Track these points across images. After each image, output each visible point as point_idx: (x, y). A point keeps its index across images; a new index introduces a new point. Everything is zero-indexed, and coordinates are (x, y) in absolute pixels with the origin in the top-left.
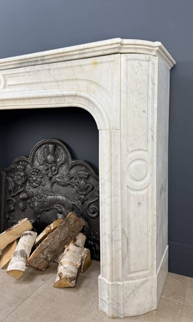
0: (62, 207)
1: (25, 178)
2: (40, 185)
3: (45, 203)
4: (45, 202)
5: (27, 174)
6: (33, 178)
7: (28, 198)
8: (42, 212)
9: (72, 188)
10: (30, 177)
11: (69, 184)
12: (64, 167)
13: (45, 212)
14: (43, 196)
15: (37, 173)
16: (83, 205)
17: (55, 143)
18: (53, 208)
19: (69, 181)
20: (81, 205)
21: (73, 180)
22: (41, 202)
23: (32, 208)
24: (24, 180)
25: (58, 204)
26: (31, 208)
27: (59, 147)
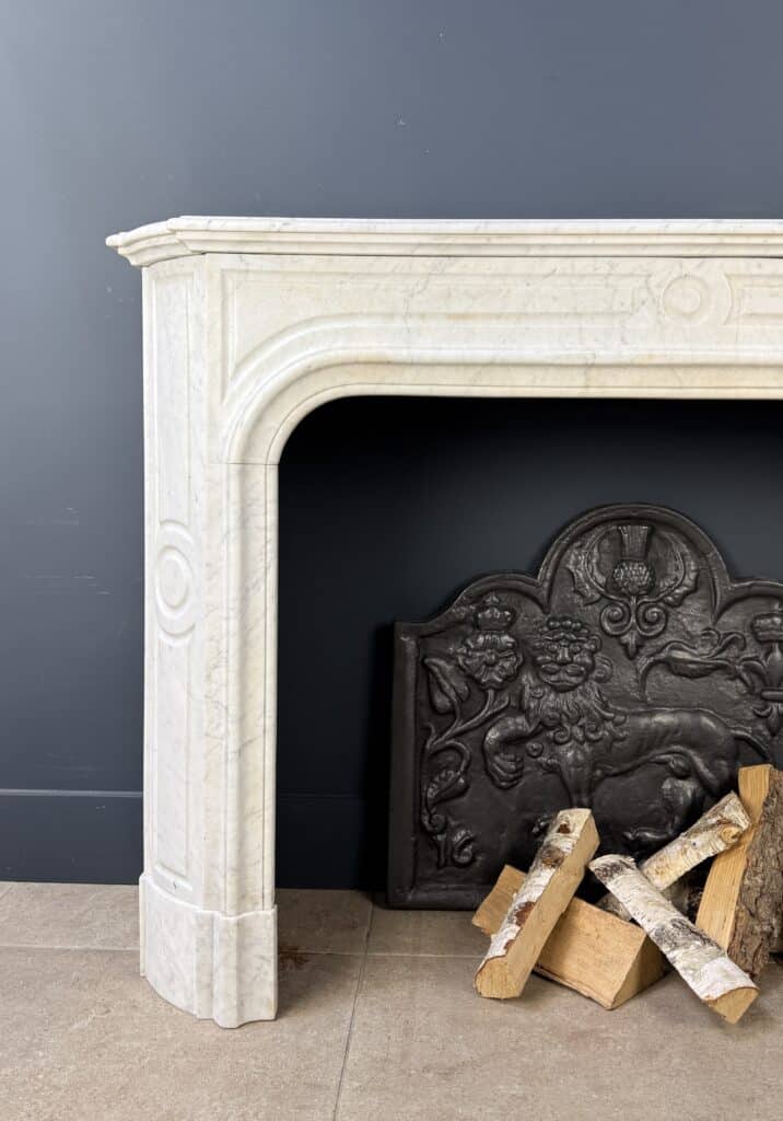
0: (691, 752)
1: (518, 659)
2: (586, 679)
3: (617, 745)
4: (616, 739)
5: (525, 642)
6: (555, 652)
7: (534, 735)
8: (601, 780)
9: (729, 682)
10: (542, 651)
11: (718, 667)
12: (694, 607)
13: (609, 781)
14: (605, 719)
15: (576, 631)
16: (776, 738)
17: (650, 520)
18: (648, 761)
19: (718, 656)
20: (769, 738)
21: (734, 650)
22: (600, 743)
23: (552, 770)
24: (513, 665)
25: (676, 743)
26: (550, 772)
27: (666, 534)
